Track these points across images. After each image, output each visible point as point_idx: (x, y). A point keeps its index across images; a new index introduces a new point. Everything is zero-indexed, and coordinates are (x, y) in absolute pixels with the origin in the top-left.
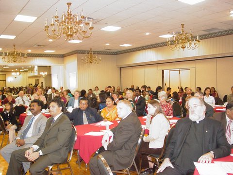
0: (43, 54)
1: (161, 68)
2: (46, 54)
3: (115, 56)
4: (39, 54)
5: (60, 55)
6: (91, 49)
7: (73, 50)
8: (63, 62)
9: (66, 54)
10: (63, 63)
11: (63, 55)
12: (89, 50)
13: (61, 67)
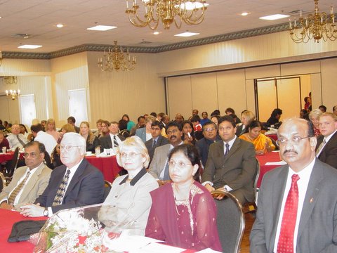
1: (252, 75)
2: (19, 53)
3: (155, 54)
5: (44, 54)
6: (116, 42)
7: (78, 45)
8: (50, 68)
9: (57, 52)
10: (51, 71)
11: (49, 54)
12: (113, 44)
13: (45, 78)
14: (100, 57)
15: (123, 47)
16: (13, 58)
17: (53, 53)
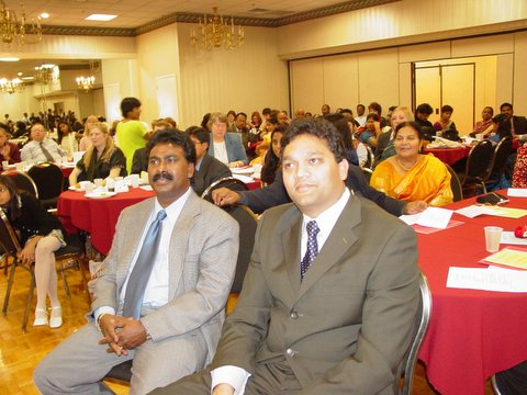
0: (82, 28)
1: (407, 57)
2: (88, 28)
3: (275, 29)
4: (70, 28)
5: (128, 30)
6: (215, 9)
7: (166, 14)
8: (135, 48)
9: (144, 26)
10: (136, 52)
11: (134, 29)
12: (211, 12)
13: (130, 62)
14: (193, 30)
15: (225, 17)
16: (90, 35)
17: (139, 27)
